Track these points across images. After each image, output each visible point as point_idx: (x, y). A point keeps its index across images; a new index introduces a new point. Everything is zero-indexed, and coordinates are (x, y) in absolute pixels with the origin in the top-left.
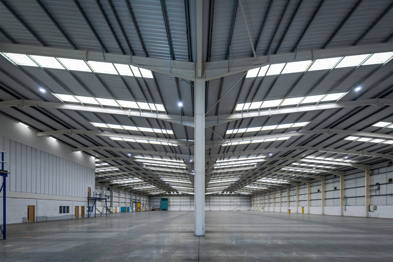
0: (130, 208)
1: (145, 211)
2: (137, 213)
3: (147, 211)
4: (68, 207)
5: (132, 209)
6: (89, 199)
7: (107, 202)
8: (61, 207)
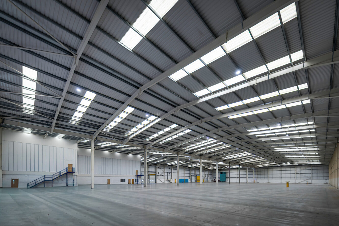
0: (189, 180)
1: (206, 182)
2: (196, 184)
3: (208, 182)
4: (125, 180)
5: (191, 180)
6: (137, 175)
7: (168, 176)
8: (121, 180)
